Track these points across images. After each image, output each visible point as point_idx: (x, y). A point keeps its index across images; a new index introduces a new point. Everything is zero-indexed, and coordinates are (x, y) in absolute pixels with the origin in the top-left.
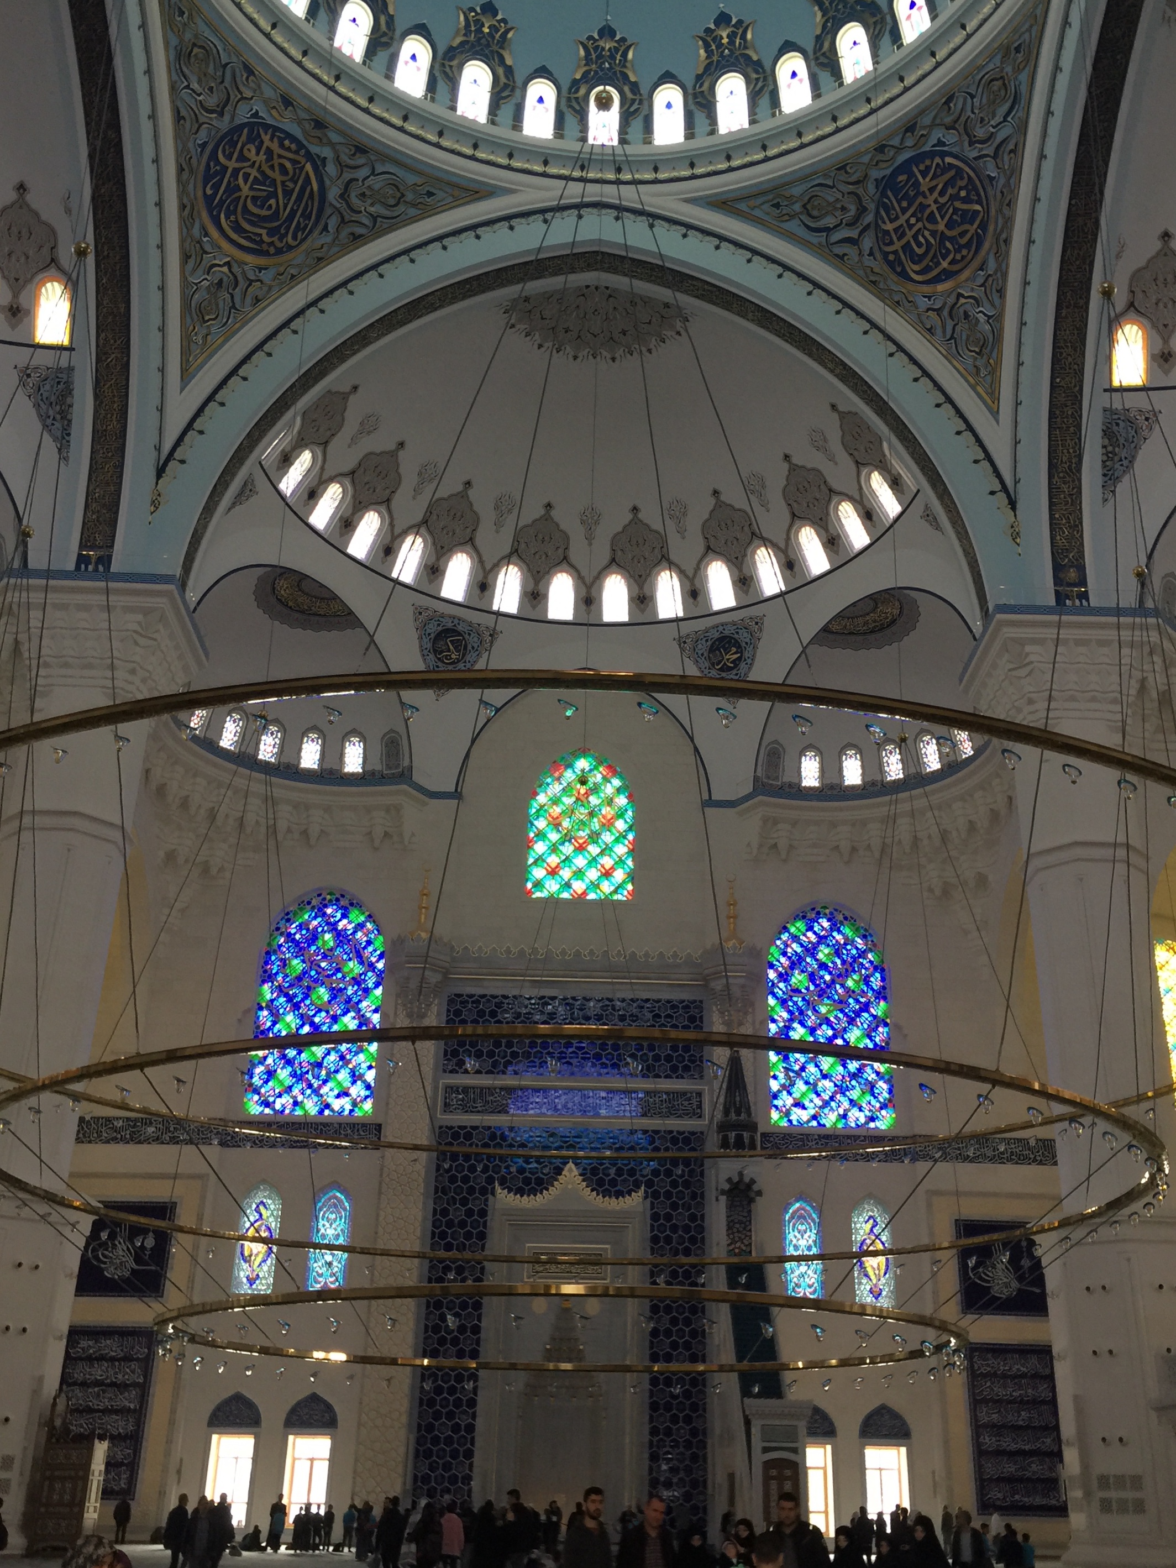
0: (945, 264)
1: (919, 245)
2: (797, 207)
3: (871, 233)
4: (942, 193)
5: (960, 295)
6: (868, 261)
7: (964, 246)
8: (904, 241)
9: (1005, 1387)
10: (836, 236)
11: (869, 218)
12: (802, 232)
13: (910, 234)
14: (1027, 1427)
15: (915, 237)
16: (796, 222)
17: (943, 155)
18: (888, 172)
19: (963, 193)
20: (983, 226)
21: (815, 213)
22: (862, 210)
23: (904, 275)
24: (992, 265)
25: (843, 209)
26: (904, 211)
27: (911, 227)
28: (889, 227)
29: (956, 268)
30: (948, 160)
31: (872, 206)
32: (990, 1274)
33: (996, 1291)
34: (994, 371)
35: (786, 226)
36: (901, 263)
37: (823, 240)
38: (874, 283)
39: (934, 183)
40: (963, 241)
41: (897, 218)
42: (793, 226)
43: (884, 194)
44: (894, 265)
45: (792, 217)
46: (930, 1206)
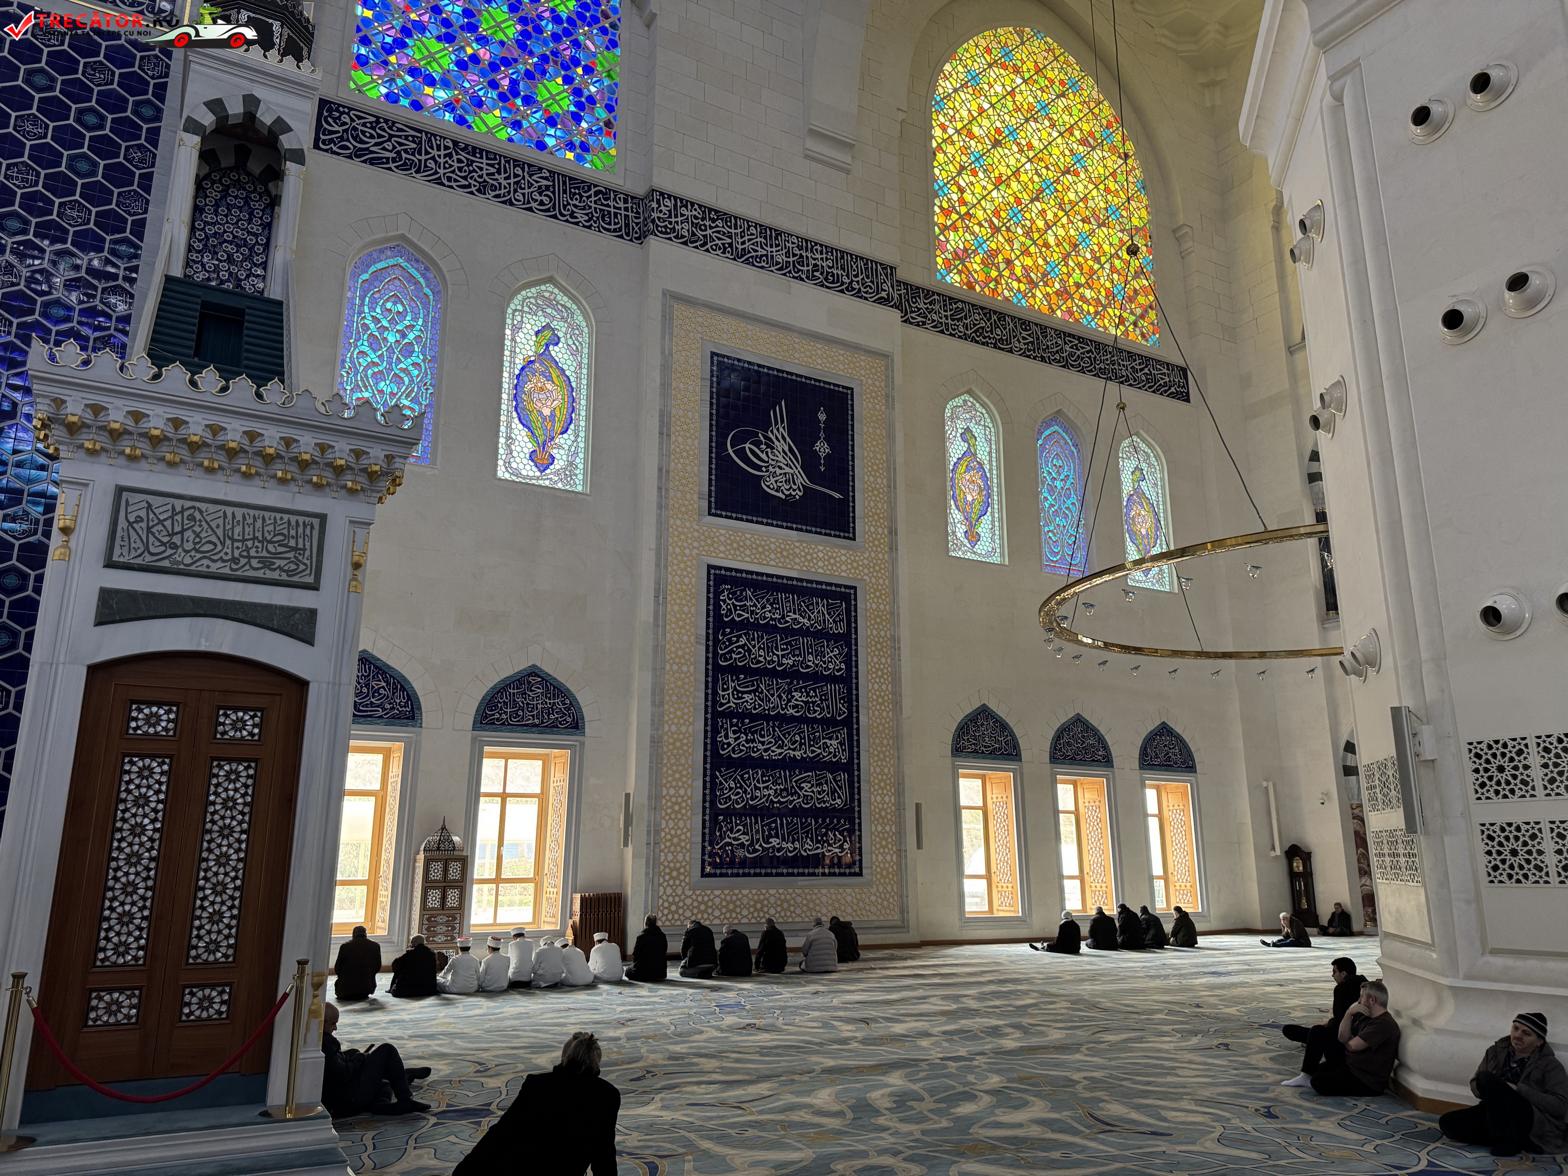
9: (769, 650)
14: (802, 720)
32: (764, 456)
33: (769, 485)
46: (667, 318)
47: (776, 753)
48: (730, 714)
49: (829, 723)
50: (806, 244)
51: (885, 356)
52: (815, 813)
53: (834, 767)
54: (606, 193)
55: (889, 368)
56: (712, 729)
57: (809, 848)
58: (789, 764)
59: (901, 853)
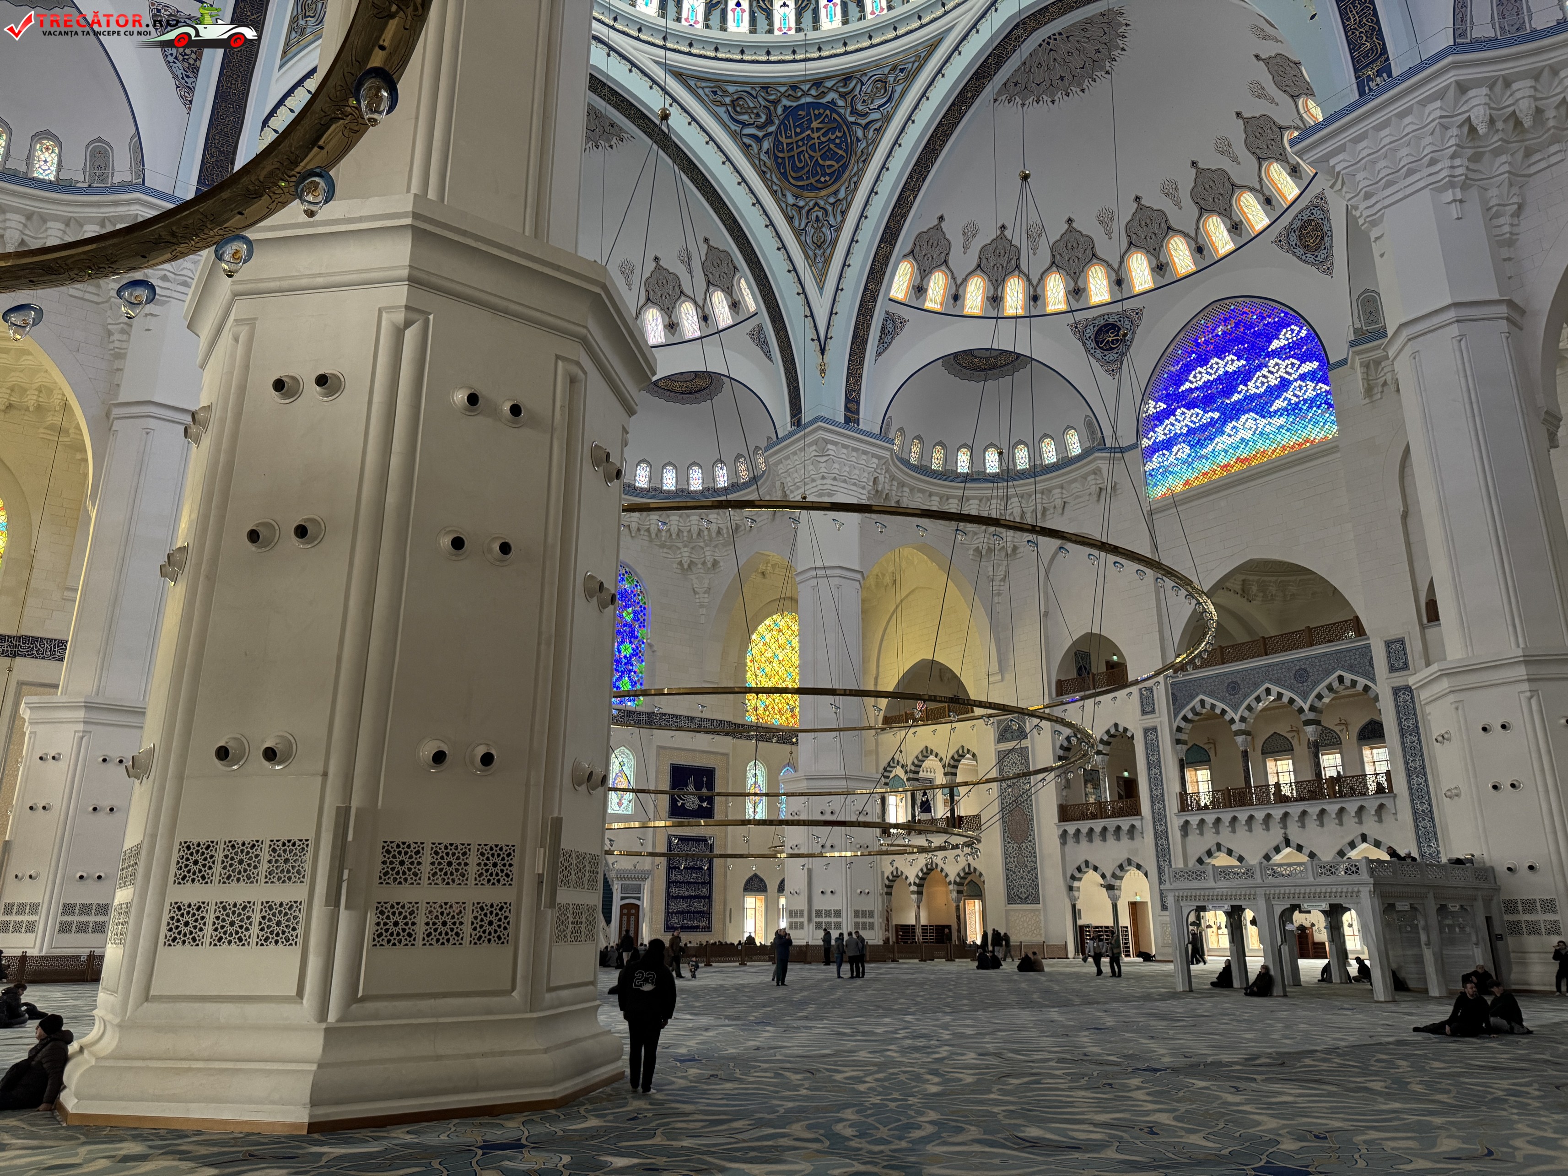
0: (812, 181)
1: (800, 161)
2: (728, 100)
3: (771, 139)
4: (824, 135)
5: (816, 204)
6: (763, 157)
7: (829, 174)
8: (791, 154)
10: (747, 131)
11: (772, 129)
12: (725, 117)
13: (796, 151)
14: (696, 883)
15: (799, 154)
16: (723, 109)
17: (833, 111)
18: (795, 104)
19: (837, 141)
20: (844, 167)
21: (738, 109)
22: (769, 122)
23: (784, 175)
24: (842, 194)
25: (758, 115)
26: (797, 134)
27: (798, 147)
28: (783, 140)
29: (819, 186)
30: (834, 115)
31: (777, 122)
32: (686, 796)
33: (687, 805)
34: (827, 261)
35: (718, 109)
36: (784, 167)
37: (738, 130)
38: (764, 172)
39: (821, 126)
40: (828, 171)
41: (791, 137)
42: (721, 111)
43: (787, 117)
44: (779, 164)
45: (723, 104)
46: (658, 755)
47: (686, 894)
48: (673, 882)
49: (703, 883)
50: (702, 719)
51: (727, 754)
52: (698, 912)
53: (704, 897)
54: (640, 713)
55: (728, 759)
56: (668, 887)
57: (696, 923)
58: (691, 897)
59: (724, 924)
